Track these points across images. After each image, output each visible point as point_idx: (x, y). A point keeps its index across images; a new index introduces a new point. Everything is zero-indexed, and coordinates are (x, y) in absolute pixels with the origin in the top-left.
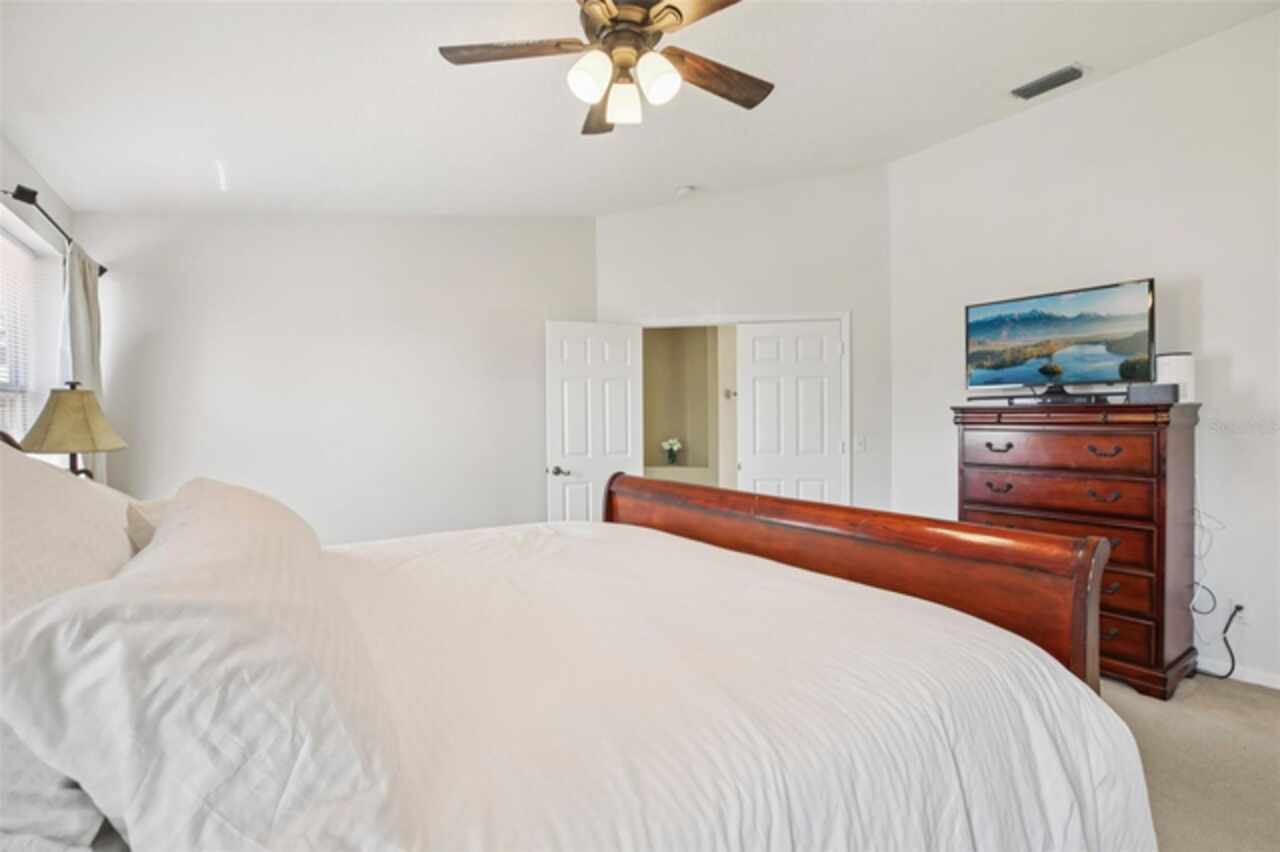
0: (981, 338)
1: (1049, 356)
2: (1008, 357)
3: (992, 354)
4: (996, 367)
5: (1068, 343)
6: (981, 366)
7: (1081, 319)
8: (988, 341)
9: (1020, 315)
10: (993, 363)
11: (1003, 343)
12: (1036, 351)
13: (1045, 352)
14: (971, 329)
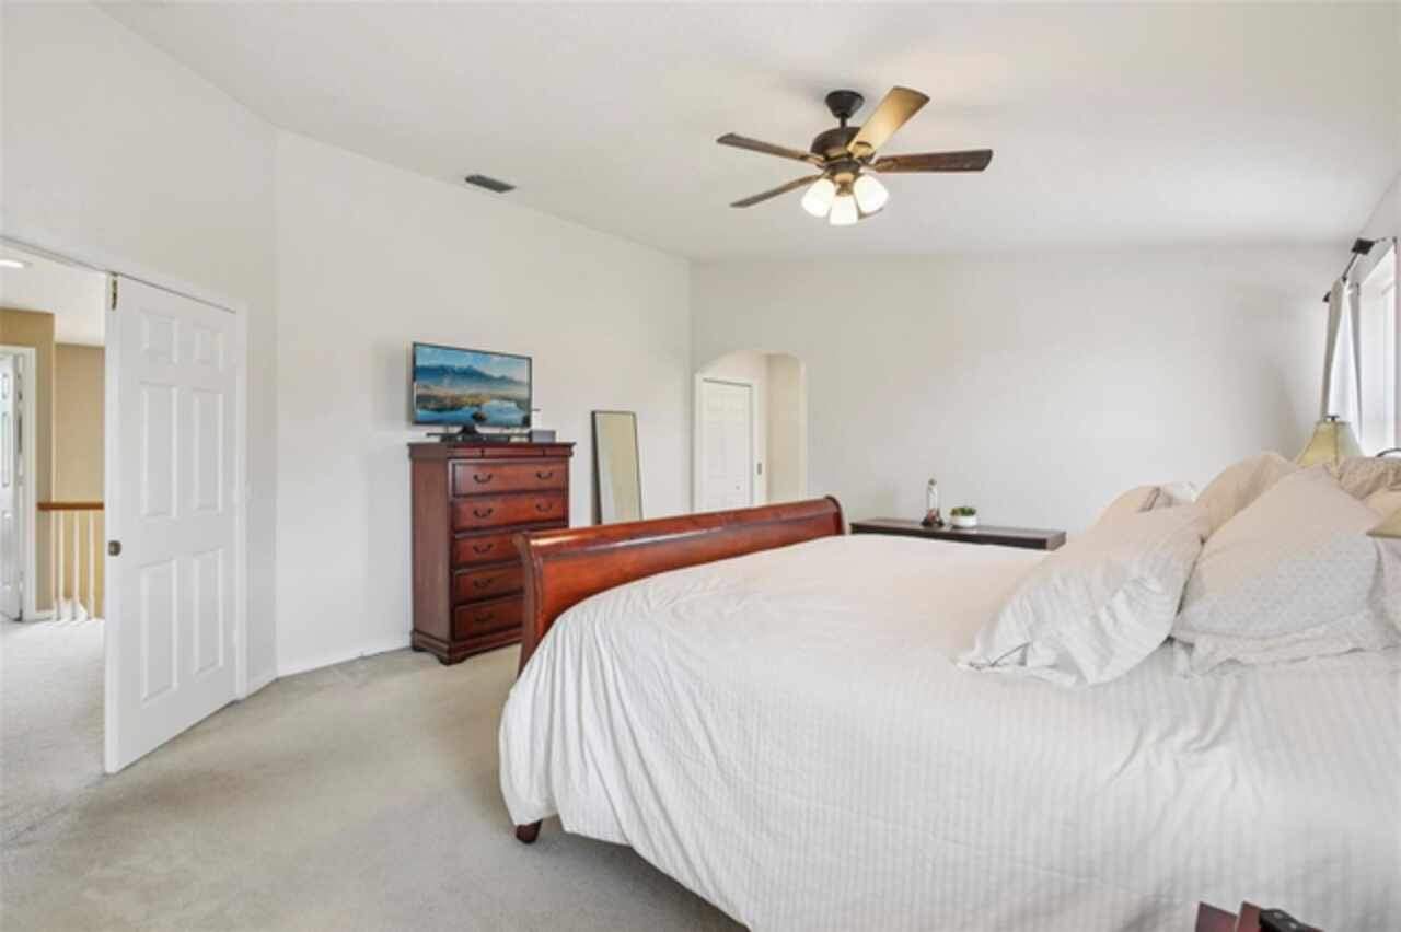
0: (426, 382)
1: (478, 405)
2: (448, 402)
3: (435, 398)
4: (439, 410)
5: (493, 397)
6: (425, 408)
7: (503, 380)
8: (432, 386)
9: (460, 369)
10: (436, 406)
11: (445, 389)
12: (470, 401)
13: (477, 402)
14: (417, 372)
